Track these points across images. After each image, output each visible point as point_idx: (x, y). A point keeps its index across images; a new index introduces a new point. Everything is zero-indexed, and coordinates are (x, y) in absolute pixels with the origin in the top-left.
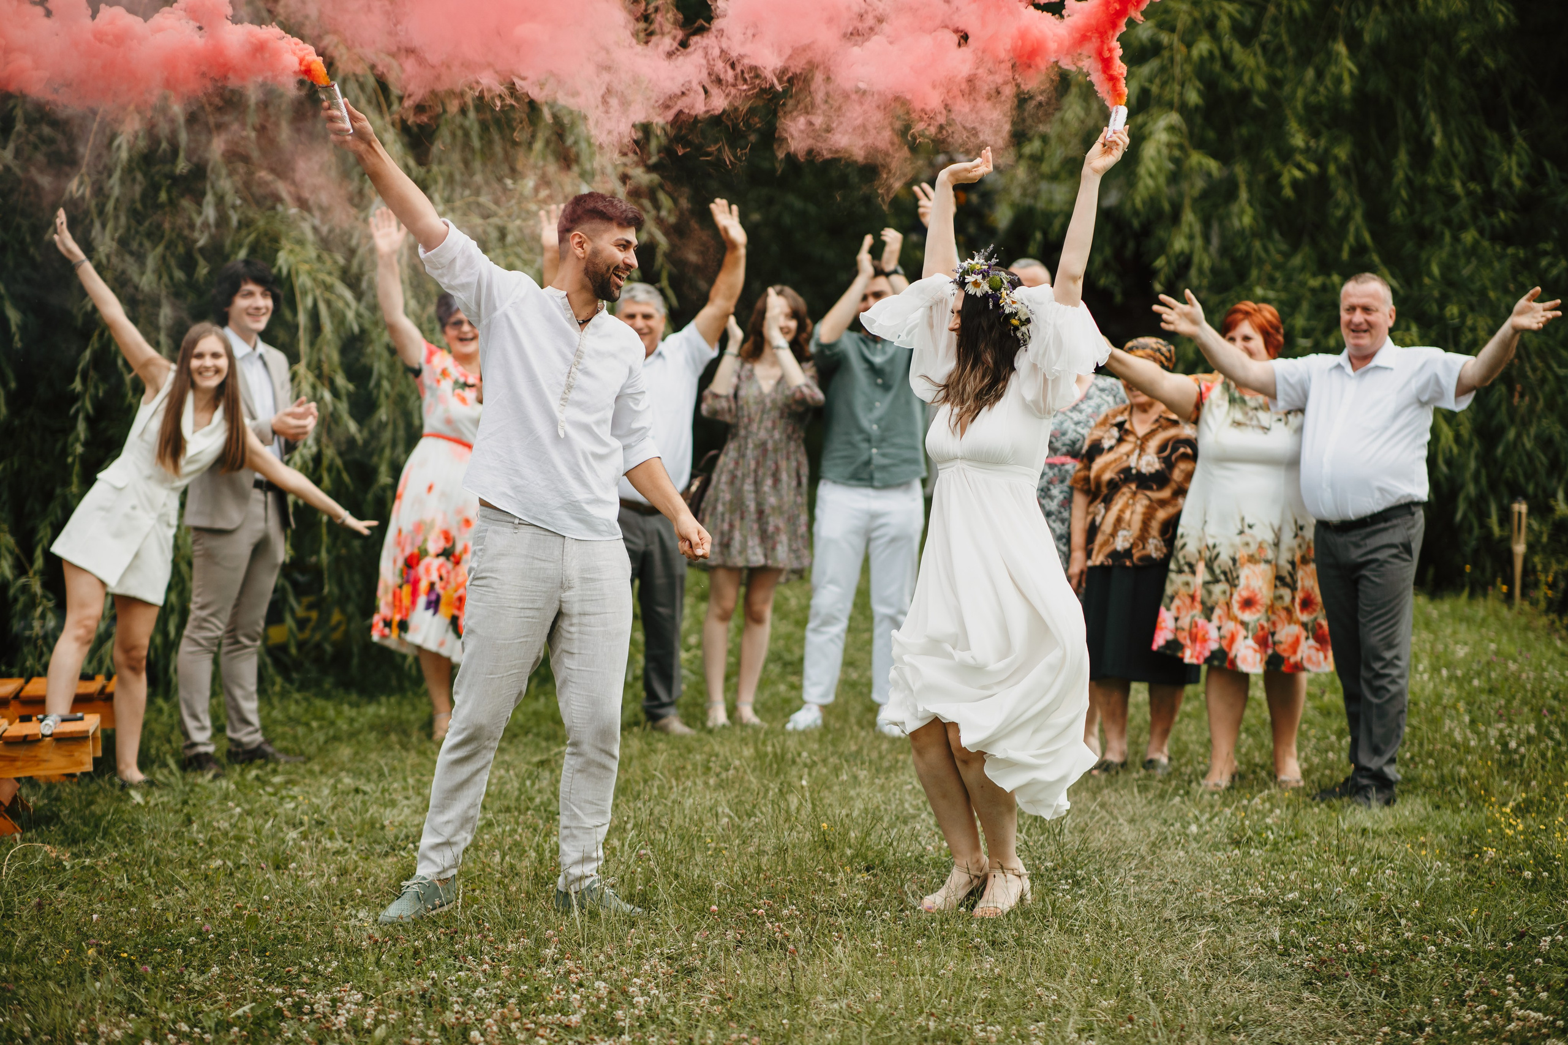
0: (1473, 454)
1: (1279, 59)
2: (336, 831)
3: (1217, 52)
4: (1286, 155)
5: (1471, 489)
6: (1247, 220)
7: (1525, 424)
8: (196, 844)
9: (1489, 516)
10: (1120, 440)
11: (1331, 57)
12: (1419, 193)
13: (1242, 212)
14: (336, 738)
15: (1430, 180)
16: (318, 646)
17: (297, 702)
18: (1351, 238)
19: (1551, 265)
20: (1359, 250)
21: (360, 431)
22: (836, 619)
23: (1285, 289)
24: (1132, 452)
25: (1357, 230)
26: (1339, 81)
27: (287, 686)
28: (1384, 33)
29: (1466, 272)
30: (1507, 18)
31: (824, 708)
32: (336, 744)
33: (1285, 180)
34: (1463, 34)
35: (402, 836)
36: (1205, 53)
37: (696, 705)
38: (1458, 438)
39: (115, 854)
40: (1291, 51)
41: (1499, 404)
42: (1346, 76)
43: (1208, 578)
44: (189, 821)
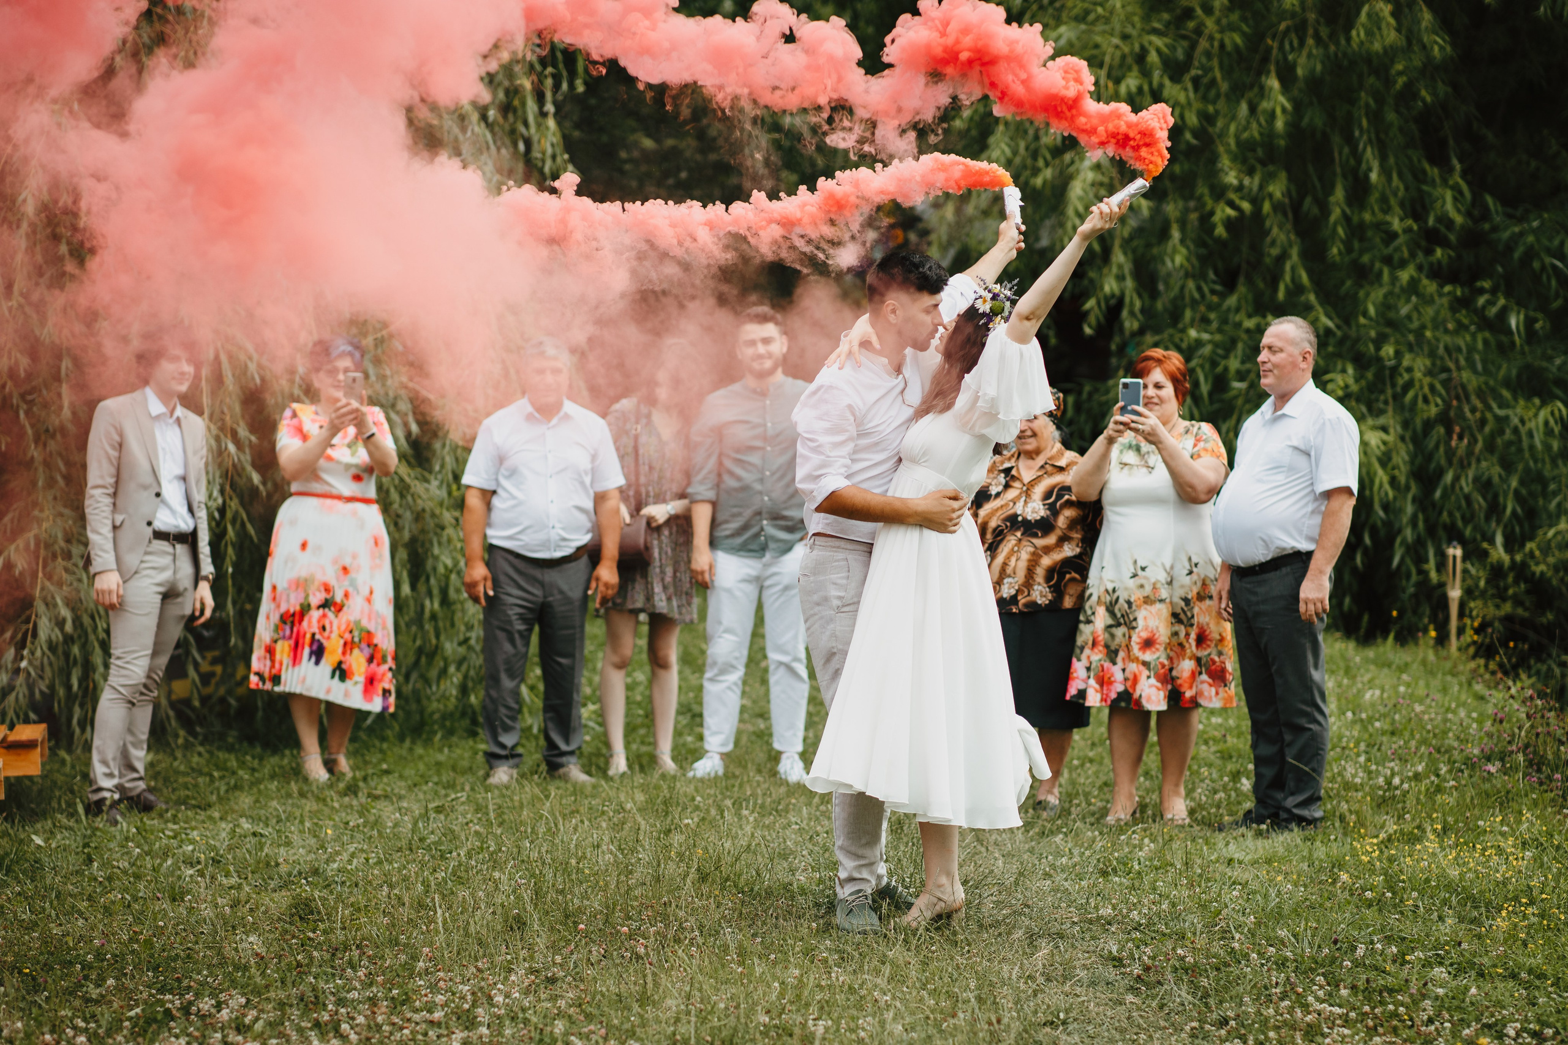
0: (1410, 496)
1: (1213, 93)
2: (231, 868)
3: (1146, 88)
4: (1219, 192)
5: (1409, 534)
6: (1179, 259)
7: (1463, 466)
8: (95, 879)
9: (1427, 561)
10: (1007, 486)
11: (1263, 92)
12: (1356, 231)
13: (1175, 251)
14: (237, 787)
15: (1367, 217)
16: (223, 700)
17: (200, 754)
18: (1288, 277)
19: (1491, 303)
20: (1297, 289)
21: (264, 483)
22: (734, 667)
23: (1220, 330)
24: (1018, 497)
25: (1293, 269)
26: (1272, 115)
27: (191, 739)
28: (1319, 67)
29: (1404, 310)
30: (1441, 48)
31: (725, 756)
32: (237, 793)
33: (1217, 218)
34: (1399, 67)
35: (295, 872)
36: (1134, 89)
37: (599, 754)
38: (1393, 481)
39: (18, 889)
40: (1224, 86)
41: (1437, 446)
42: (1278, 111)
43: (1110, 622)
44: (90, 860)
